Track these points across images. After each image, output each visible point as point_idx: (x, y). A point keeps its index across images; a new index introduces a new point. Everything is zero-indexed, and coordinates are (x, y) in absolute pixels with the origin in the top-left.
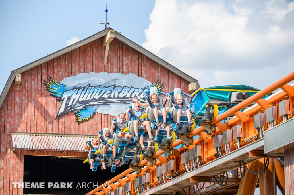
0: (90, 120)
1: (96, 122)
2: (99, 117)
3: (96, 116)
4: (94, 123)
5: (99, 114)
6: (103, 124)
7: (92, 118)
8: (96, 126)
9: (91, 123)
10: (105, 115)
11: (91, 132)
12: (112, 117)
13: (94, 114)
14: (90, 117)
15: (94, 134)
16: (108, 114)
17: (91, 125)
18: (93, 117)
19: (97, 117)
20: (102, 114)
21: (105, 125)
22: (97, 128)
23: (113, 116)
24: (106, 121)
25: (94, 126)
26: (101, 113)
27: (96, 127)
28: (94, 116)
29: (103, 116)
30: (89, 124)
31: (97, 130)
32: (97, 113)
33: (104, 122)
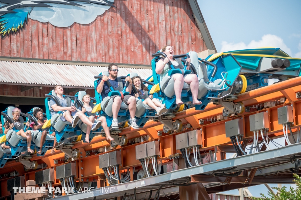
0: (21, 32)
1: (30, 36)
2: (34, 27)
3: (29, 25)
4: (26, 37)
5: (34, 22)
6: (41, 40)
7: (22, 28)
8: (30, 42)
9: (22, 37)
10: (43, 23)
11: (22, 53)
12: (54, 28)
13: (26, 21)
14: (20, 26)
15: (27, 57)
16: (48, 23)
17: (22, 40)
18: (24, 27)
19: (32, 28)
20: (38, 21)
21: (44, 42)
22: (32, 46)
23: (56, 27)
24: (45, 35)
25: (26, 42)
26: (36, 20)
27: (30, 45)
28: (26, 25)
29: (40, 25)
30: (19, 39)
31: (32, 50)
32: (30, 20)
33: (43, 36)
